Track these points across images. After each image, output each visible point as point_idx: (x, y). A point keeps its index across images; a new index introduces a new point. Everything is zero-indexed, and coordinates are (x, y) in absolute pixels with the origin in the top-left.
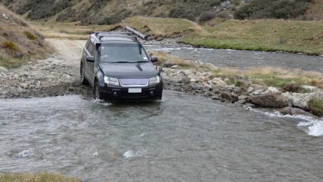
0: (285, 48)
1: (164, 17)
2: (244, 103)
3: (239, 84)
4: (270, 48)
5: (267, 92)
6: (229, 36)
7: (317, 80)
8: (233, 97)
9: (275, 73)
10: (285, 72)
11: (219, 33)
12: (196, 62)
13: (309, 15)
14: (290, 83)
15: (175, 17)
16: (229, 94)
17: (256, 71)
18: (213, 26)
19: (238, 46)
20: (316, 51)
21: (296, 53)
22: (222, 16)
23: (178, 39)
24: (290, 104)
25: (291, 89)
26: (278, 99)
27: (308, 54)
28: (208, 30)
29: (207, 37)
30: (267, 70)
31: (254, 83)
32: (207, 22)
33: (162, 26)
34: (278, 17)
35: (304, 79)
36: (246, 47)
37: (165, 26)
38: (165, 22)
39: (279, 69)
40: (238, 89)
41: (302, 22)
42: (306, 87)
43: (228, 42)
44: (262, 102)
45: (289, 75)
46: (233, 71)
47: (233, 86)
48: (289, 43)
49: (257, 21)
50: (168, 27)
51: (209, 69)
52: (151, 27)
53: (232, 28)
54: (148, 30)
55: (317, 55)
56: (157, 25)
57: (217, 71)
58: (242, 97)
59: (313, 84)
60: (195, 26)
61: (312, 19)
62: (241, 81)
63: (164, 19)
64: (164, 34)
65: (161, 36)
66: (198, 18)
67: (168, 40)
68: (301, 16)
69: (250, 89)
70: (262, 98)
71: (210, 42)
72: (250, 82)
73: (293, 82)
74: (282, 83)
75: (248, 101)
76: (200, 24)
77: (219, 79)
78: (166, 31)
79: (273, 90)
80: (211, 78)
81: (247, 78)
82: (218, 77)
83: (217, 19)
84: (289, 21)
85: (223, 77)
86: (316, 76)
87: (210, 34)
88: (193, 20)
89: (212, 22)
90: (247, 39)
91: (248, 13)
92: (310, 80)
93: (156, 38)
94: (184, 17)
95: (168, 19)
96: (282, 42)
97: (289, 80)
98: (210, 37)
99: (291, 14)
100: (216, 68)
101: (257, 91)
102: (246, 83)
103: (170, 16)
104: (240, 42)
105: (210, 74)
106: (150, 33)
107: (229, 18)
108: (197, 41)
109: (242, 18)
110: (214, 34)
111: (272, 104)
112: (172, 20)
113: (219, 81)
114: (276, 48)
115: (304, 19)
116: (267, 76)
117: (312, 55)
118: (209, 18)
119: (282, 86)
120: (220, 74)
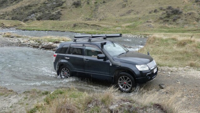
0: (54, 30)
1: (10, 20)
2: (41, 48)
3: (39, 42)
4: (49, 30)
5: (49, 44)
6: (35, 26)
7: (64, 39)
8: (37, 46)
9: (51, 38)
10: (54, 37)
11: (31, 25)
12: (24, 36)
13: (61, 19)
14: (56, 41)
15: (14, 20)
16: (35, 45)
17: (45, 37)
18: (29, 23)
19: (38, 30)
20: (64, 30)
21: (58, 31)
22: (32, 19)
23: (16, 28)
24: (56, 47)
25: (57, 42)
26: (52, 46)
27: (62, 31)
28: (27, 24)
29: (27, 27)
30: (48, 37)
31: (44, 41)
32: (26, 22)
33: (9, 23)
34: (51, 20)
35: (60, 39)
36: (41, 30)
37: (11, 23)
38: (10, 22)
39: (52, 36)
40: (39, 44)
41: (59, 21)
42: (61, 41)
43: (35, 28)
44: (47, 47)
45: (56, 38)
46: (37, 38)
47: (37, 43)
48: (56, 28)
49: (44, 21)
50: (12, 23)
51: (28, 38)
52: (4, 24)
53: (36, 23)
54: (4, 25)
55: (64, 31)
56: (7, 23)
57: (31, 38)
58: (40, 46)
59: (63, 40)
60: (22, 23)
61: (62, 20)
62: (39, 41)
63: (10, 21)
64: (10, 26)
65: (9, 27)
66: (23, 20)
67: (12, 28)
68: (59, 19)
69: (43, 43)
70: (47, 46)
71: (28, 28)
72: (43, 41)
73: (57, 40)
74: (54, 41)
75: (43, 48)
76: (24, 22)
77: (32, 41)
78: (11, 25)
79: (51, 43)
80: (29, 40)
81: (42, 40)
82: (31, 40)
83: (30, 20)
84: (55, 21)
85: (33, 40)
86: (64, 38)
87: (28, 26)
88: (21, 21)
89: (28, 21)
90: (42, 27)
91: (41, 18)
92: (62, 39)
93: (7, 28)
94: (17, 20)
95: (11, 21)
96: (53, 28)
97: (56, 40)
98: (28, 27)
99: (55, 19)
100: (31, 37)
101: (45, 44)
102: (41, 41)
103: (12, 19)
104: (39, 28)
105: (29, 39)
106: (4, 26)
107: (35, 20)
108: (23, 28)
109: (39, 20)
110: (29, 26)
111: (50, 48)
112: (13, 21)
113: (32, 42)
114: (51, 30)
115: (60, 20)
116: (49, 39)
117: (63, 31)
118: (27, 20)
119: (54, 42)
120: (32, 39)
